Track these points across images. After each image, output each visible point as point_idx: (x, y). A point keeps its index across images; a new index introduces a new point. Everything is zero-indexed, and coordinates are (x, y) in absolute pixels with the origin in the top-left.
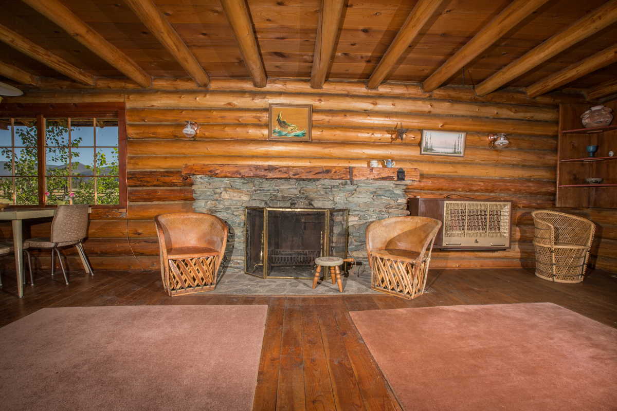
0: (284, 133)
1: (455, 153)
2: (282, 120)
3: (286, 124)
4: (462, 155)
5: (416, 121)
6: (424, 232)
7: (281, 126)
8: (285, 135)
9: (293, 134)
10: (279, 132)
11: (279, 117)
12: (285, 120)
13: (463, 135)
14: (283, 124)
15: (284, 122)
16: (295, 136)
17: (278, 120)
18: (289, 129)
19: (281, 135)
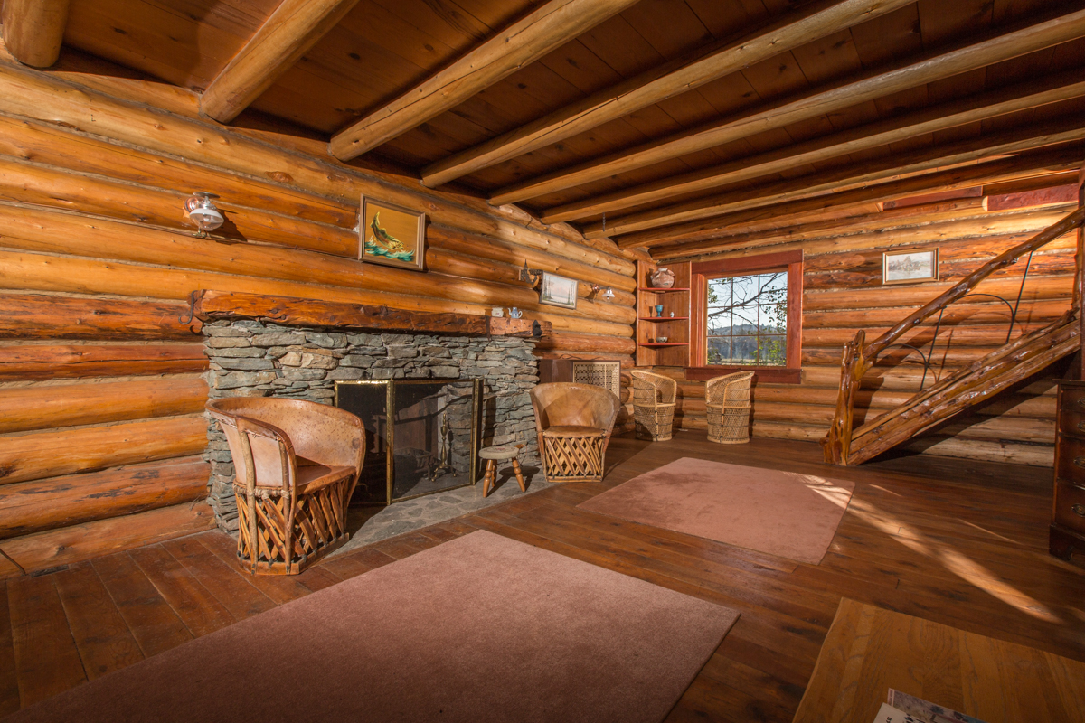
0: (382, 251)
1: (568, 304)
2: (380, 228)
3: (386, 237)
4: (574, 307)
5: (537, 258)
6: (579, 400)
7: (378, 239)
8: (384, 255)
9: (396, 255)
10: (375, 249)
11: (375, 221)
12: (384, 229)
13: (576, 282)
14: (381, 235)
15: (383, 233)
16: (398, 258)
17: (374, 226)
18: (391, 245)
19: (377, 254)
